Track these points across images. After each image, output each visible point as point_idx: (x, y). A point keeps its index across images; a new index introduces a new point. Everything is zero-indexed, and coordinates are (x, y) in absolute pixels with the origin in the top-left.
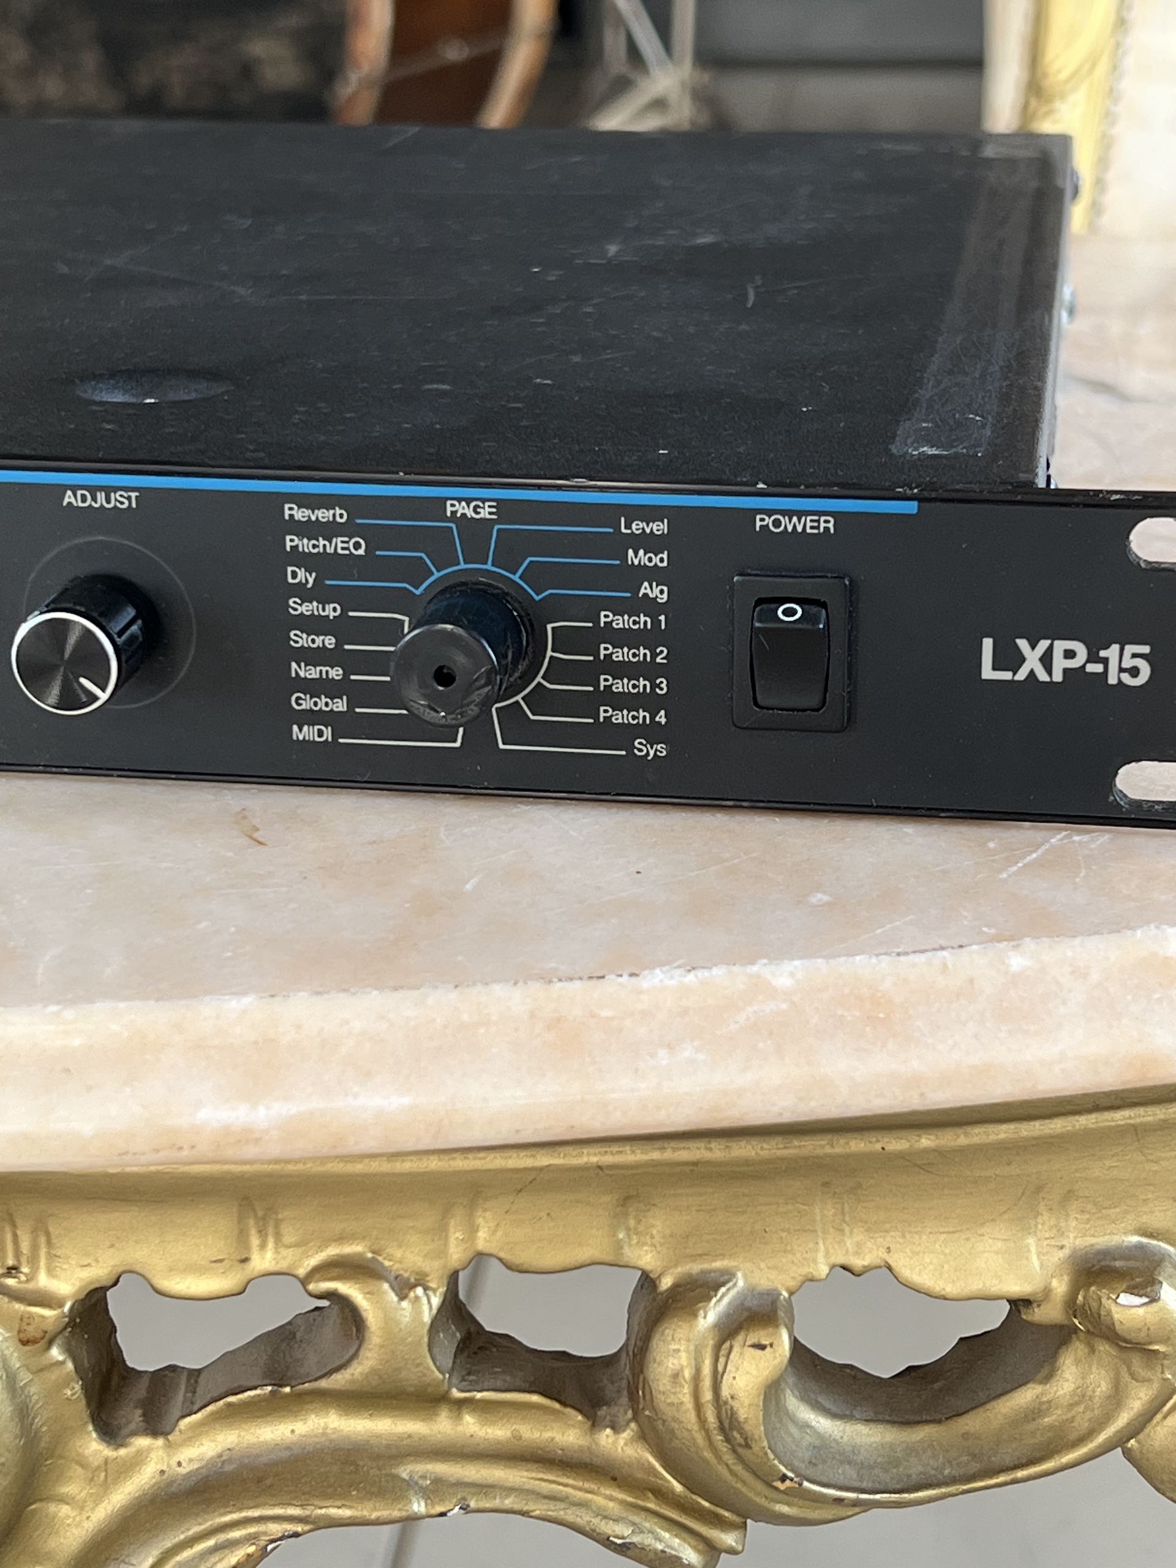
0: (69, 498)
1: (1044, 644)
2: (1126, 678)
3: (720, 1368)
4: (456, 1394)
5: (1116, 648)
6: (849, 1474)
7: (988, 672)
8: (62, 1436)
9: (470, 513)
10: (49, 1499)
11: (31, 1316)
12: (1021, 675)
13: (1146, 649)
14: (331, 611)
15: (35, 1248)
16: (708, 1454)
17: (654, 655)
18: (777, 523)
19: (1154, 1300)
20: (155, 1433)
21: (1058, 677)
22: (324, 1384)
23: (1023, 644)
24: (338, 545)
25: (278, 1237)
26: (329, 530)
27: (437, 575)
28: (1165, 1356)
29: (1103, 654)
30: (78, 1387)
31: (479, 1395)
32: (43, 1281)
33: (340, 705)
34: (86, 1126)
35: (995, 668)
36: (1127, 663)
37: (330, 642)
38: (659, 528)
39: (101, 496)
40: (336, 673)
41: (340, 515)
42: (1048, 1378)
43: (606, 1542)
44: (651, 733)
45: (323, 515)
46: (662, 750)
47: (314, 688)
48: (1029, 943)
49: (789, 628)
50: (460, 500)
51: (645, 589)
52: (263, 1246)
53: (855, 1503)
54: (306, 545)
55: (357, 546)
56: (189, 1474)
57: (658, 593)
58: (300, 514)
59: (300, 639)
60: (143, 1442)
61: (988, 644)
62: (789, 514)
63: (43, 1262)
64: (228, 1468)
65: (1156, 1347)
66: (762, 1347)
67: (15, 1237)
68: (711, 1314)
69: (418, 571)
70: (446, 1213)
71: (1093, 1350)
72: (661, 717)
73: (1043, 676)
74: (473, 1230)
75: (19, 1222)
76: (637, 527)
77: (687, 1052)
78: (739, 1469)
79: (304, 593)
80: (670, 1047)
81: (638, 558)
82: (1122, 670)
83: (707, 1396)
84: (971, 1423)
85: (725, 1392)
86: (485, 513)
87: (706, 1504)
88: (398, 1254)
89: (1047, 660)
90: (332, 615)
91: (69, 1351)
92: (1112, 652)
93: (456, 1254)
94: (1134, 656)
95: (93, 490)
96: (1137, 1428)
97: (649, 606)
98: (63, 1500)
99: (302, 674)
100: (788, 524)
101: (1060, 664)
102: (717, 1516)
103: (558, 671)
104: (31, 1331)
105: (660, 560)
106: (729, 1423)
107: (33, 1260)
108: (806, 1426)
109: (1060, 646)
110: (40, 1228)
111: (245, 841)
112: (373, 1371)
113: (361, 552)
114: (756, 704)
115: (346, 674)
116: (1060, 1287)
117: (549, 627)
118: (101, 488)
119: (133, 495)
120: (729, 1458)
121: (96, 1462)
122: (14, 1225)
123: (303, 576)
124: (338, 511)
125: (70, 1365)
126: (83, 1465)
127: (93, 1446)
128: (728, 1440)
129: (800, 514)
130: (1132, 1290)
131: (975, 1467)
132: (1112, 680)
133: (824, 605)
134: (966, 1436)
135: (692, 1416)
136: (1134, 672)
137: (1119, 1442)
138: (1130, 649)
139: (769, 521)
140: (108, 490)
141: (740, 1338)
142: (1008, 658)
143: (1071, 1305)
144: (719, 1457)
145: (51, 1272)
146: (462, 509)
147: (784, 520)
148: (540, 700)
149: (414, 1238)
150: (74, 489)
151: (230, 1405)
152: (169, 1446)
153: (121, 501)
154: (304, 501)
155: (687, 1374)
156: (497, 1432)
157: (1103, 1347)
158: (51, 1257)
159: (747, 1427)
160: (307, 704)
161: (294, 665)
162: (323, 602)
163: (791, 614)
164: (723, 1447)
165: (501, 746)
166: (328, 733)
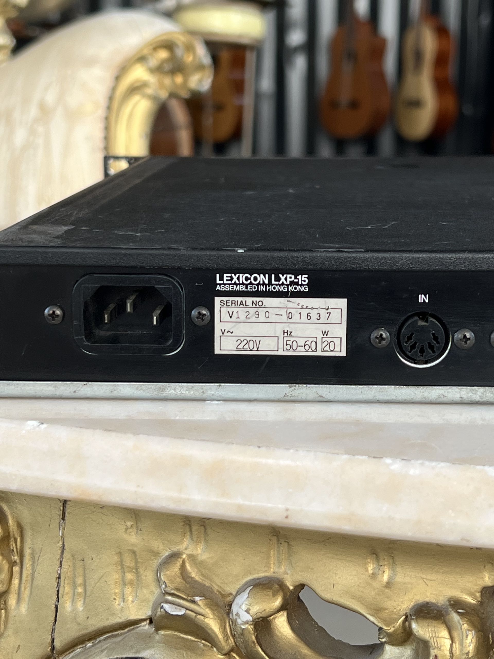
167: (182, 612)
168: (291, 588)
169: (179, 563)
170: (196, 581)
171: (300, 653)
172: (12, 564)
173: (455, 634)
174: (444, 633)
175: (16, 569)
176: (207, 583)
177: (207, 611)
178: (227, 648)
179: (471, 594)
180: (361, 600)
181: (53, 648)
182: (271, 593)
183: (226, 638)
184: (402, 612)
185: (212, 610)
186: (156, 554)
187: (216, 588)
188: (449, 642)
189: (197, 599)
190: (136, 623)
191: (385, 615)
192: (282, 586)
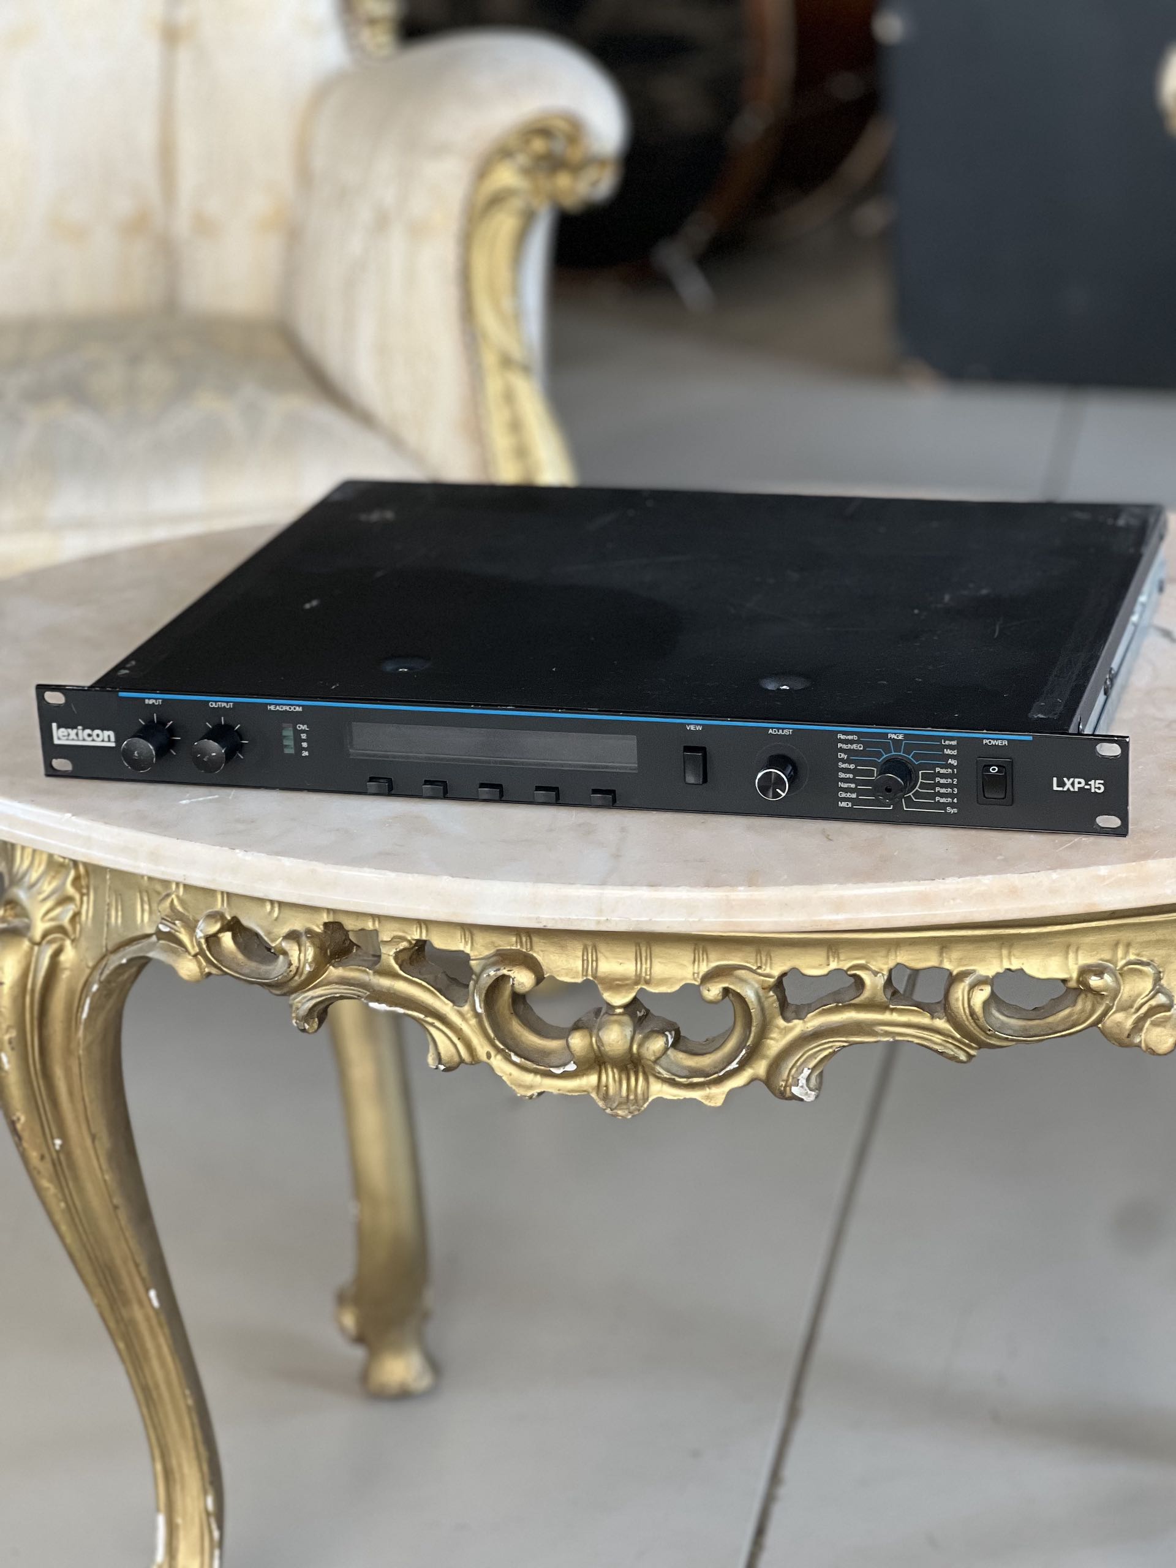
0: (770, 731)
1: (1072, 780)
2: (1097, 791)
3: (970, 996)
4: (891, 1006)
5: (1093, 781)
6: (1010, 1032)
7: (1055, 788)
8: (773, 1018)
9: (896, 737)
10: (768, 1038)
11: (766, 981)
12: (1065, 789)
13: (1102, 782)
14: (852, 766)
15: (766, 960)
16: (967, 1023)
17: (953, 781)
18: (990, 742)
19: (1102, 978)
20: (800, 1019)
21: (1076, 790)
22: (853, 1002)
23: (1065, 779)
24: (854, 746)
25: (838, 958)
26: (852, 742)
27: (885, 756)
28: (1107, 996)
29: (1089, 783)
30: (778, 1003)
31: (898, 1007)
32: (768, 971)
33: (854, 796)
34: (792, 919)
35: (1058, 786)
36: (1097, 786)
37: (851, 776)
38: (954, 743)
39: (781, 731)
40: (853, 786)
41: (855, 738)
42: (1074, 1006)
43: (936, 1051)
44: (952, 805)
45: (850, 737)
46: (955, 810)
47: (846, 790)
48: (1059, 871)
49: (993, 775)
50: (892, 733)
51: (950, 761)
52: (834, 961)
53: (1012, 1040)
54: (844, 746)
55: (860, 747)
56: (811, 1031)
57: (954, 762)
58: (843, 737)
59: (842, 775)
60: (796, 1022)
61: (1055, 779)
62: (993, 739)
63: (768, 965)
64: (822, 1028)
65: (1103, 993)
66: (982, 990)
67: (761, 957)
68: (968, 981)
69: (879, 755)
70: (889, 951)
71: (1086, 996)
72: (955, 800)
73: (1072, 789)
74: (896, 956)
75: (762, 952)
76: (947, 743)
77: (958, 901)
78: (976, 1027)
79: (843, 761)
80: (954, 899)
81: (948, 752)
82: (1095, 788)
83: (966, 1005)
84: (1050, 1019)
85: (972, 1004)
86: (901, 737)
87: (967, 1042)
88: (874, 963)
89: (1073, 784)
90: (852, 768)
91: (774, 992)
92: (1092, 782)
93: (892, 964)
94: (1099, 784)
95: (778, 729)
96: (1100, 1020)
97: (951, 766)
98: (772, 1039)
99: (842, 786)
100: (993, 742)
101: (1077, 786)
102: (971, 1045)
103: (922, 786)
104: (766, 985)
105: (955, 752)
106: (972, 1013)
107: (766, 964)
108: (998, 1019)
109: (1077, 780)
110: (769, 955)
111: (825, 839)
112: (867, 998)
113: (862, 749)
114: (985, 796)
115: (856, 786)
116: (1075, 975)
117: (920, 772)
118: (781, 728)
119: (791, 730)
120: (973, 1024)
121: (782, 1027)
122: (761, 953)
123: (843, 756)
124: (855, 736)
125: (775, 997)
126: (778, 1027)
127: (781, 1022)
128: (973, 1019)
129: (997, 739)
130: (1096, 975)
131: (1051, 1031)
132: (1093, 791)
133: (1004, 767)
134: (1049, 1023)
135: (962, 1011)
136: (1099, 788)
137: (1095, 1024)
138: (1098, 781)
139: (987, 741)
140: (783, 729)
141: (976, 988)
142: (1061, 784)
143: (1078, 981)
144: (969, 1022)
145: (771, 968)
146: (893, 736)
147: (992, 741)
148: (917, 794)
149: (879, 958)
150: (772, 728)
151: (823, 1009)
152: (805, 1022)
153: (786, 732)
154: (844, 733)
155: (961, 998)
156: (904, 1018)
157: (1089, 995)
158: (771, 964)
159: (978, 1014)
160: (844, 795)
161: (840, 783)
162: (850, 764)
163: (994, 770)
164: (972, 1021)
165: (905, 809)
166: (850, 805)
167: (167, 930)
168: (229, 918)
169: (169, 900)
170: (179, 912)
171: (236, 958)
172: (82, 895)
173: (303, 949)
174: (296, 947)
175: (85, 898)
176: (186, 914)
177: (182, 930)
178: (193, 952)
179: (318, 926)
180: (262, 927)
181: (107, 950)
182: (213, 920)
183: (193, 947)
184: (282, 935)
185: (185, 929)
186: (159, 893)
187: (191, 918)
188: (298, 952)
189: (177, 922)
190: (149, 936)
191: (272, 936)
192: (222, 916)
